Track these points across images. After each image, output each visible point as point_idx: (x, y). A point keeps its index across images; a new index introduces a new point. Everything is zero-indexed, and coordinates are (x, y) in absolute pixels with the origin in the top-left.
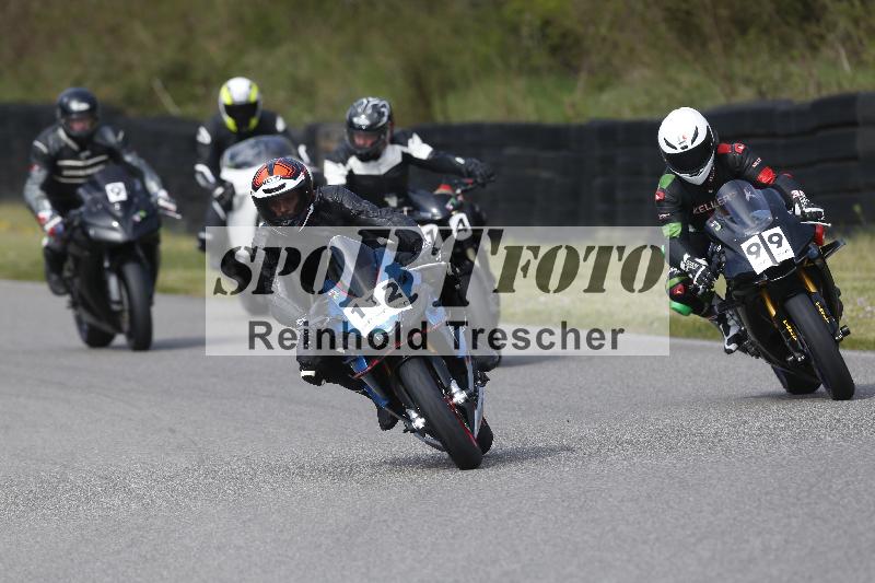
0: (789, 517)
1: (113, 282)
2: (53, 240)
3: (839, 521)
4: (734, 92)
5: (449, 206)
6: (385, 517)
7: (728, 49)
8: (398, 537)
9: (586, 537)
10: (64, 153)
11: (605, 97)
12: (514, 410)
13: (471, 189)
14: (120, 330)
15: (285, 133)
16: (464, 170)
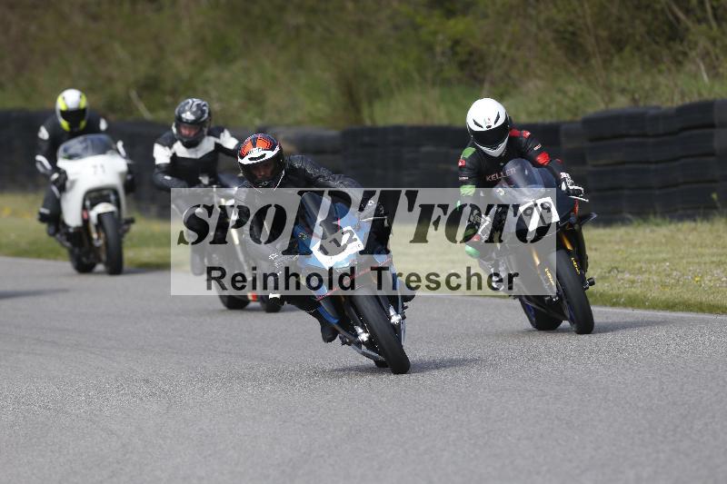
4: (612, 100)
7: (607, 63)
15: (107, 131)
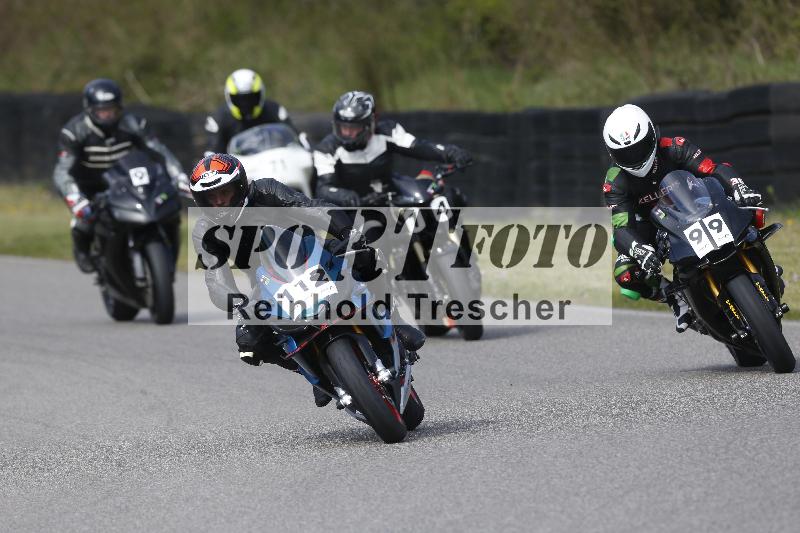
0: (708, 471)
1: (137, 261)
2: (80, 221)
3: (754, 476)
4: (657, 83)
5: (430, 190)
6: (338, 472)
7: (652, 43)
8: (351, 490)
9: (523, 490)
10: (91, 140)
11: (540, 88)
12: (456, 373)
13: (452, 174)
14: (144, 305)
15: (287, 121)
16: (444, 156)
